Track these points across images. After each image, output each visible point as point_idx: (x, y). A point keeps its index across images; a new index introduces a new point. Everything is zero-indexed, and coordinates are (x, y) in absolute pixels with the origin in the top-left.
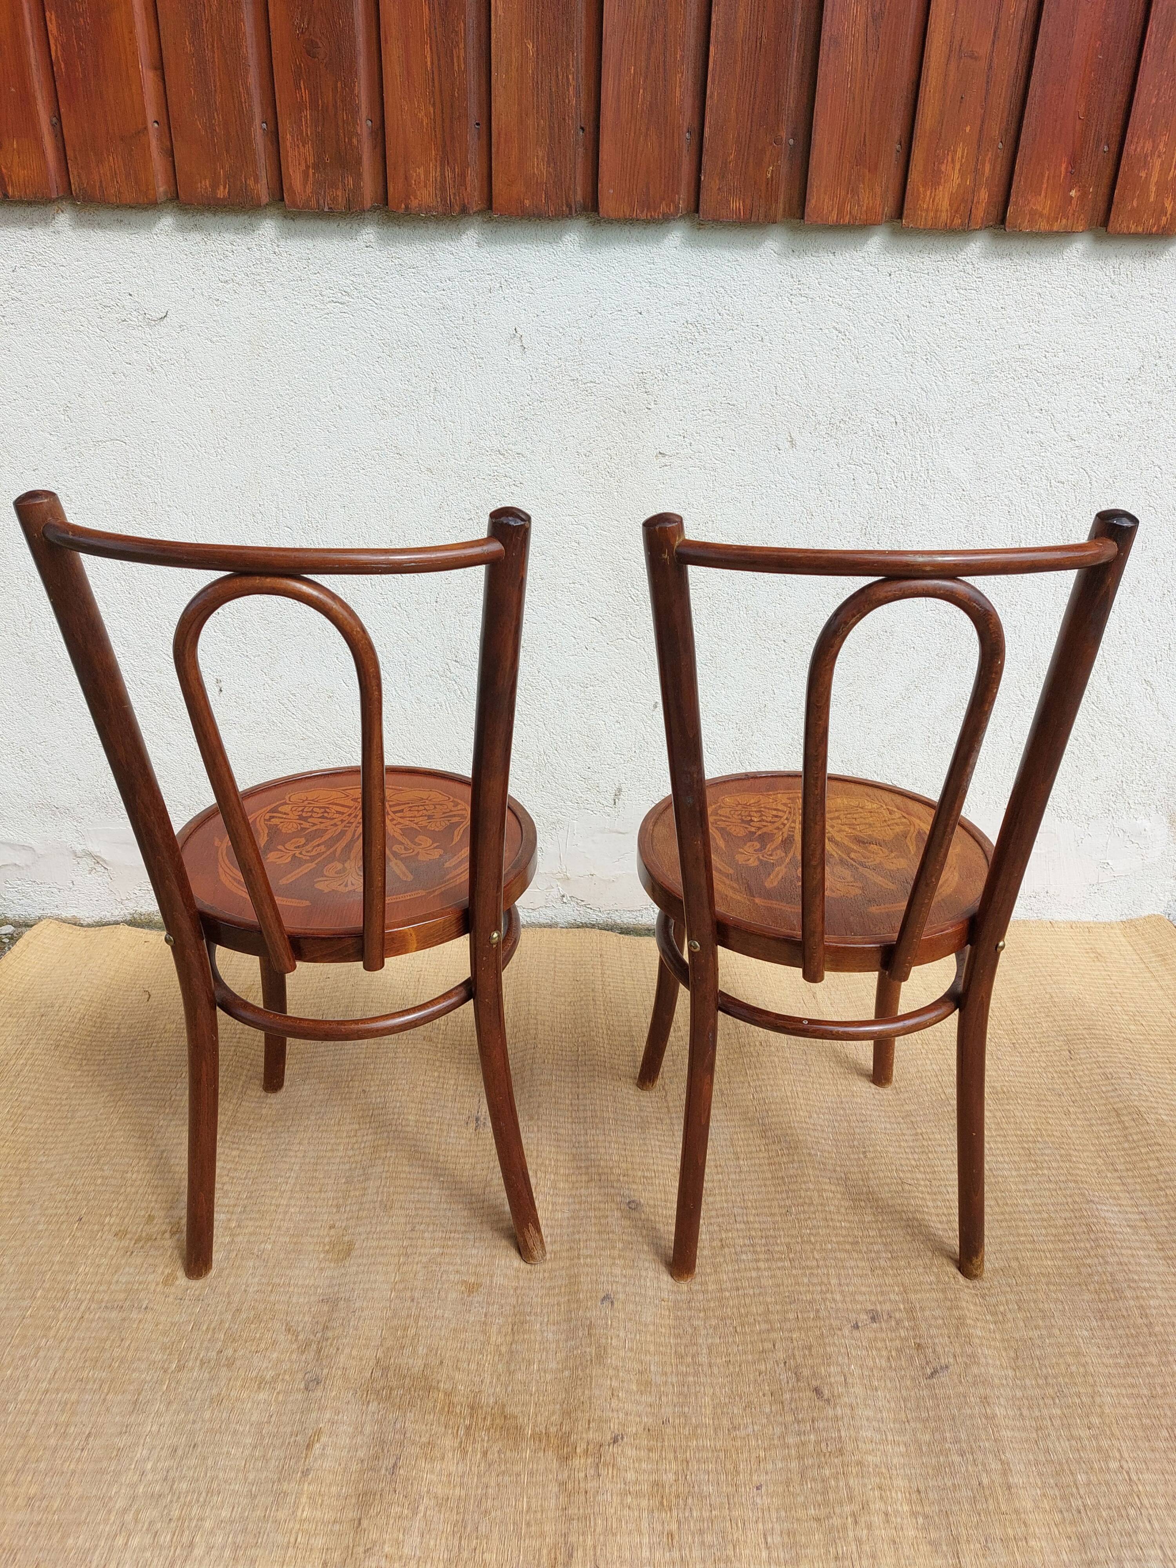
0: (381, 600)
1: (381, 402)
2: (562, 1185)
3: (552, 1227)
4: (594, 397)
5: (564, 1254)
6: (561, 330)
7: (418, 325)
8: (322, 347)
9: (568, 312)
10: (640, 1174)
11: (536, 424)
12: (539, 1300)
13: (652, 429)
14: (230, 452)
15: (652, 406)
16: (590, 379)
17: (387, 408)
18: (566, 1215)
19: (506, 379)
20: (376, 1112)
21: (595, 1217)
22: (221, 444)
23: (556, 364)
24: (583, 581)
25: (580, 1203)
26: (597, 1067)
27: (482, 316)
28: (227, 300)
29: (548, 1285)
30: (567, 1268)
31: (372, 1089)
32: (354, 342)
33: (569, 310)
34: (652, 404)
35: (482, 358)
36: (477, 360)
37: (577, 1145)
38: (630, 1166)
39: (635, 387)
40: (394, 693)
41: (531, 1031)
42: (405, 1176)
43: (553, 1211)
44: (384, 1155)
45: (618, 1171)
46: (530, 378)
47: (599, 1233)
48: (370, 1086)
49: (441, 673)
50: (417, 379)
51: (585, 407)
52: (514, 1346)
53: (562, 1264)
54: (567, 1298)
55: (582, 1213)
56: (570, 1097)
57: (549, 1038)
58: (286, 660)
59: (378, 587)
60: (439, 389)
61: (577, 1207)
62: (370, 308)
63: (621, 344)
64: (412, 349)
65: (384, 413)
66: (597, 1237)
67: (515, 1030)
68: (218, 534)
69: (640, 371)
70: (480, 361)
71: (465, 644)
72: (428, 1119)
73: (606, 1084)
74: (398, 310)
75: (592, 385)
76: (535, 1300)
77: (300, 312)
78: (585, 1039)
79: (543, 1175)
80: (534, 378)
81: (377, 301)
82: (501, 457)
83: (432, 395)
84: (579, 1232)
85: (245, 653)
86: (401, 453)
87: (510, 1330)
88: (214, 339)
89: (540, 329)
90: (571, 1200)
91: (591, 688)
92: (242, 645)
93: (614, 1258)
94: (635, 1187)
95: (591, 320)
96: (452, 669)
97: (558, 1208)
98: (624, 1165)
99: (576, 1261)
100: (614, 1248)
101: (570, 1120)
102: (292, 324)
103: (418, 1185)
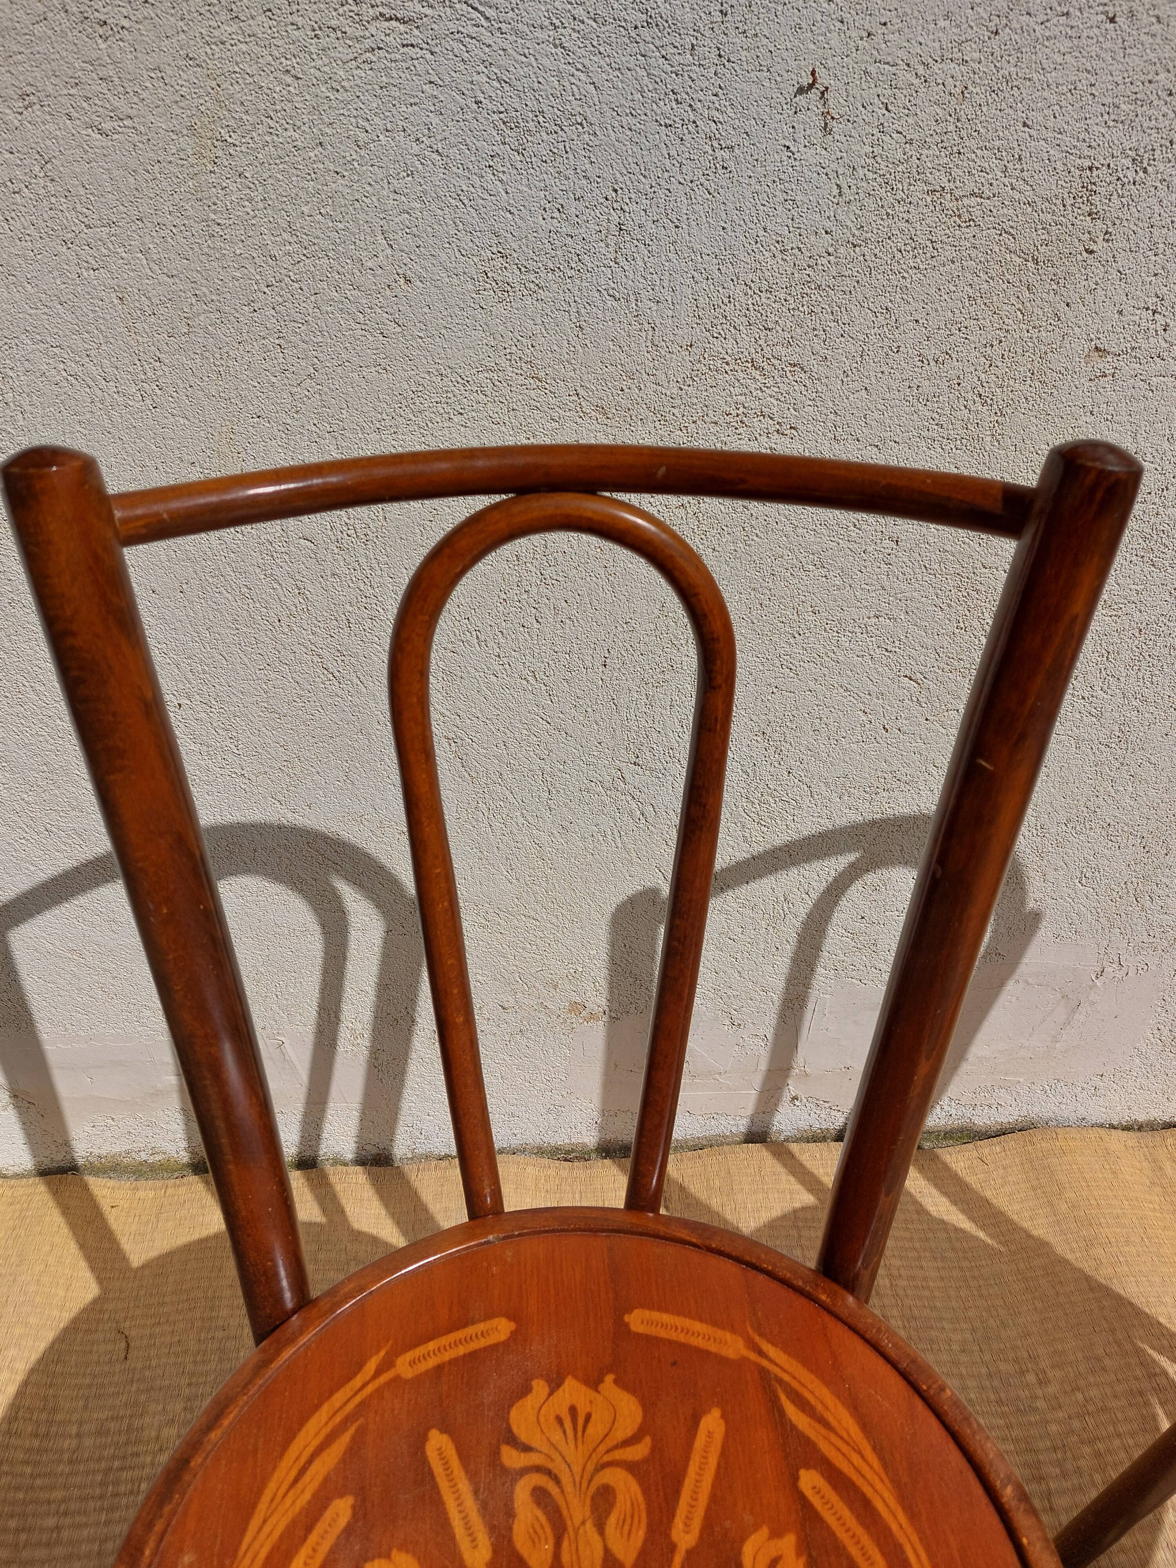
0: (497, 668)
1: (499, 262)
4: (973, 230)
6: (921, 70)
7: (585, 70)
8: (362, 136)
9: (942, 23)
11: (838, 297)
13: (1089, 298)
14: (171, 390)
15: (1100, 246)
16: (971, 186)
17: (513, 276)
19: (781, 197)
22: (150, 374)
23: (899, 155)
24: (895, 613)
27: (739, 40)
28: (126, 23)
32: (435, 120)
33: (947, 17)
34: (1100, 240)
35: (731, 148)
36: (719, 153)
39: (1069, 202)
40: (521, 820)
46: (835, 191)
49: (607, 785)
50: (581, 205)
51: (950, 253)
58: (316, 777)
59: (491, 644)
60: (629, 225)
62: (472, 31)
63: (1054, 98)
64: (571, 132)
65: (506, 288)
68: (163, 557)
69: (1087, 163)
70: (726, 154)
71: (655, 735)
74: (539, 33)
75: (973, 201)
77: (304, 49)
80: (845, 190)
81: (490, 13)
82: (756, 374)
83: (612, 241)
85: (239, 771)
86: (542, 374)
88: (107, 126)
89: (872, 69)
91: (885, 794)
92: (230, 758)
95: (995, 42)
96: (627, 777)
102: (289, 79)
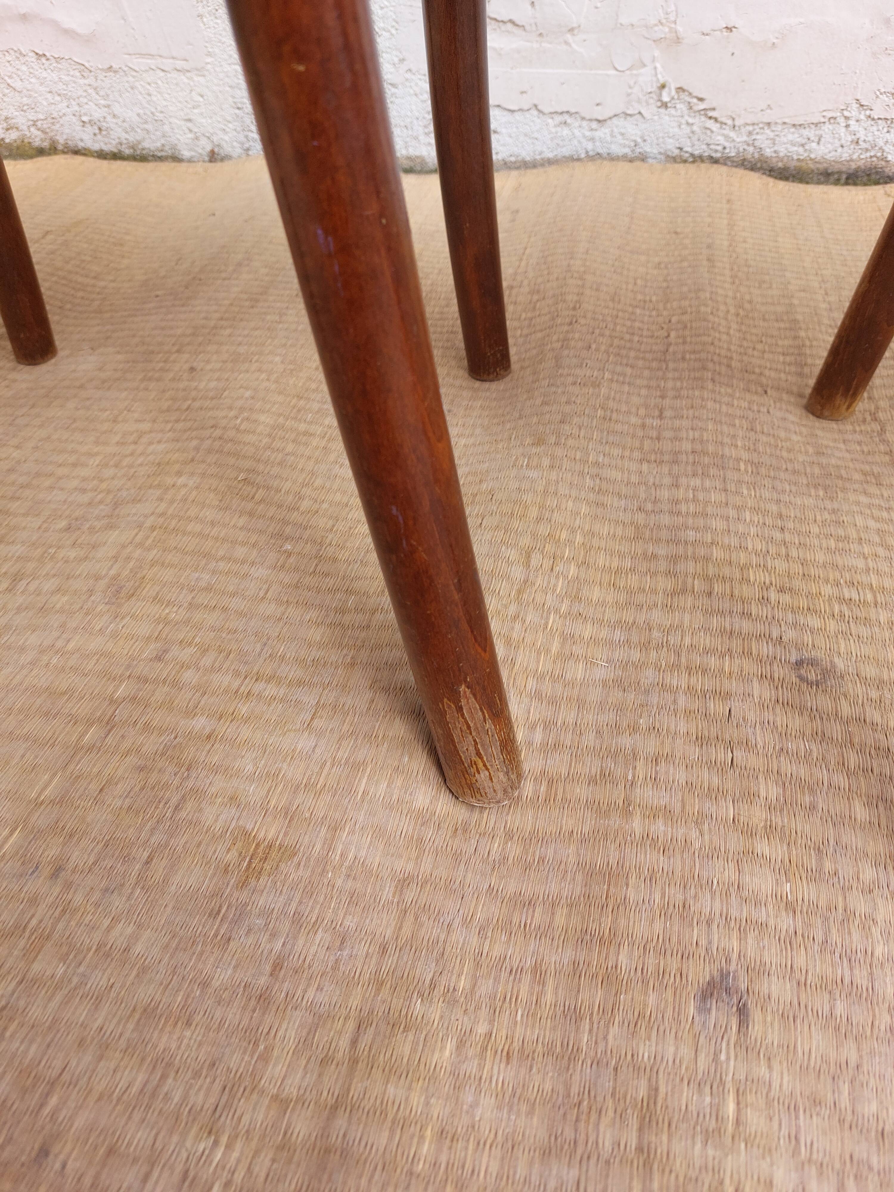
2: (596, 594)
3: (553, 702)
5: (582, 791)
10: (827, 590)
12: (474, 940)
18: (599, 673)
20: (197, 404)
21: (690, 690)
25: (645, 646)
26: (710, 365)
29: (512, 887)
30: (583, 840)
31: (209, 367)
37: (649, 506)
38: (796, 568)
41: (569, 298)
42: (198, 528)
43: (564, 657)
44: (169, 481)
45: (762, 577)
47: (701, 740)
48: (208, 362)
52: (341, 1123)
53: (568, 823)
54: (568, 955)
55: (649, 676)
56: (642, 412)
57: (606, 311)
61: (636, 655)
66: (694, 752)
67: (535, 297)
72: (303, 427)
73: (732, 396)
76: (458, 936)
78: (686, 318)
79: (547, 564)
84: (634, 729)
87: (344, 1043)
90: (618, 635)
93: (750, 833)
94: (815, 622)
97: (578, 650)
98: (781, 565)
99: (615, 821)
100: (750, 796)
101: (636, 455)
103: (221, 553)
